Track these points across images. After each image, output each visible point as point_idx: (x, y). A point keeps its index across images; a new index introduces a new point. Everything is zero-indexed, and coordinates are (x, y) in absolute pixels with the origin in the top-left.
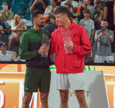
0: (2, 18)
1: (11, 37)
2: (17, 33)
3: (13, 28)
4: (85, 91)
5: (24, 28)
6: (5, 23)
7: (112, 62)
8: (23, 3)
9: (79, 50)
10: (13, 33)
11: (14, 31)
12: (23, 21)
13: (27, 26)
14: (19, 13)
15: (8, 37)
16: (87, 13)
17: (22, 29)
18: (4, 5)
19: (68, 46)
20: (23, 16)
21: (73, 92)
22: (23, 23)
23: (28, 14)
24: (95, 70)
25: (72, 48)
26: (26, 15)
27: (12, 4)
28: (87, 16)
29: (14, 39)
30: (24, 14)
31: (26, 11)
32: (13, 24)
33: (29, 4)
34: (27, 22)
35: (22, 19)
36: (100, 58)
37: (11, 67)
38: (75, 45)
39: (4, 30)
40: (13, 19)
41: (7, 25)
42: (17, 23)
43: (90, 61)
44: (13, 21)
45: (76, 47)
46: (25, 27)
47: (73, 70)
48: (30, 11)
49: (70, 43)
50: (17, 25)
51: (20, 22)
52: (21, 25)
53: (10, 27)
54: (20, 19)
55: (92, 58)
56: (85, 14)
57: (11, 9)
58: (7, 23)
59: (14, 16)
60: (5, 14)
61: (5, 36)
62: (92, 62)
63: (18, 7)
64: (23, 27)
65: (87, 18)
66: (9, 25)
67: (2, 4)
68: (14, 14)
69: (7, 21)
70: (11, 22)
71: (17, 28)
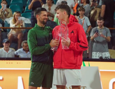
0: (1, 16)
1: (9, 35)
2: (15, 30)
3: (12, 26)
4: (81, 86)
5: (22, 26)
6: (4, 21)
7: (107, 58)
8: (21, 2)
9: (75, 46)
10: (12, 31)
11: (12, 28)
12: (22, 19)
13: (25, 24)
14: (18, 11)
15: (7, 34)
16: (81, 11)
17: (21, 27)
18: (3, 3)
19: (65, 42)
20: (21, 14)
21: (70, 88)
22: (21, 20)
23: (26, 12)
24: (89, 66)
25: (69, 44)
26: (24, 13)
27: (11, 2)
28: (82, 14)
29: (12, 36)
30: (23, 12)
31: (24, 9)
32: (12, 22)
33: (27, 3)
34: (25, 20)
35: (20, 17)
36: (96, 54)
37: (10, 63)
38: (72, 42)
39: (3, 28)
40: (12, 17)
41: (6, 23)
42: (15, 21)
43: (86, 57)
44: (11, 19)
45: (73, 43)
46: (24, 24)
47: (69, 66)
48: (29, 9)
49: (67, 39)
50: (16, 23)
51: (19, 19)
52: (19, 23)
53: (9, 24)
54: (18, 17)
55: (88, 54)
56: (80, 12)
57: (9, 8)
58: (6, 21)
59: (13, 14)
60: (3, 12)
61: (4, 33)
62: (88, 58)
63: (16, 5)
64: (21, 24)
65: (82, 15)
66: (8, 23)
67: (1, 3)
68: (13, 12)
69: (6, 19)
70: (9, 20)
71: (16, 26)
